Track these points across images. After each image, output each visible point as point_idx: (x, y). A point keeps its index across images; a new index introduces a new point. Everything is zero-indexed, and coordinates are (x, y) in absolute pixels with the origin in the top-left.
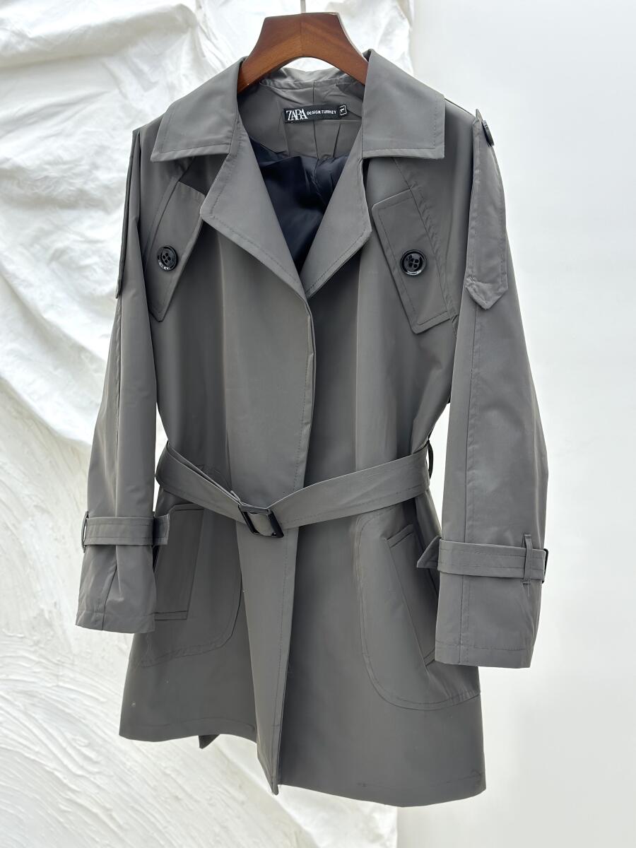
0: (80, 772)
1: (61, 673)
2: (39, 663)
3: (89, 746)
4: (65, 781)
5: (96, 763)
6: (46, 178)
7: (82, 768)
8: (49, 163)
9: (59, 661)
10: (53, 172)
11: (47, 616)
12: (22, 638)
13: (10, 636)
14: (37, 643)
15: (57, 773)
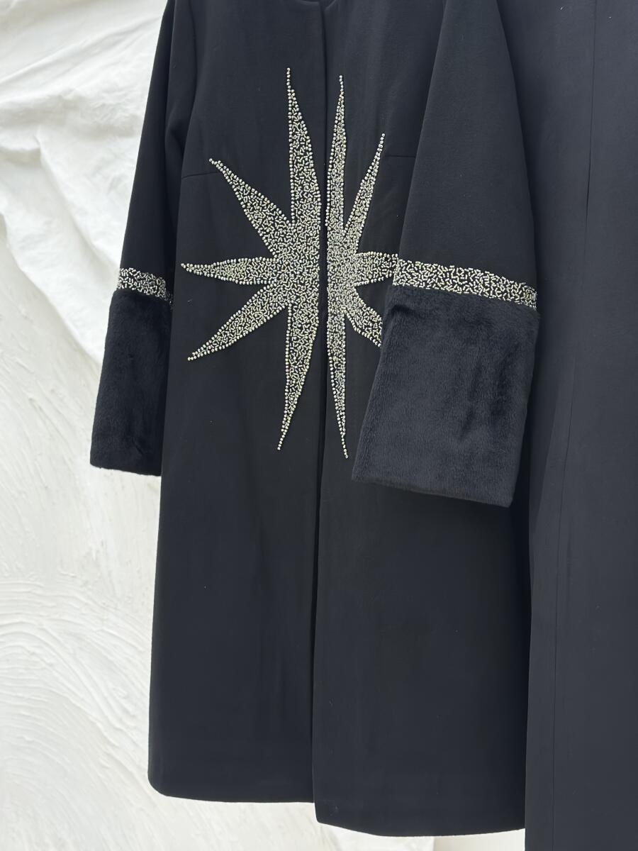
0: (118, 726)
1: (106, 617)
2: (86, 604)
3: (126, 698)
4: (105, 734)
5: (134, 717)
6: (104, 105)
7: (120, 720)
8: (107, 91)
9: (104, 604)
10: (110, 100)
11: (94, 555)
12: (73, 577)
13: (63, 575)
14: (86, 583)
15: (99, 725)
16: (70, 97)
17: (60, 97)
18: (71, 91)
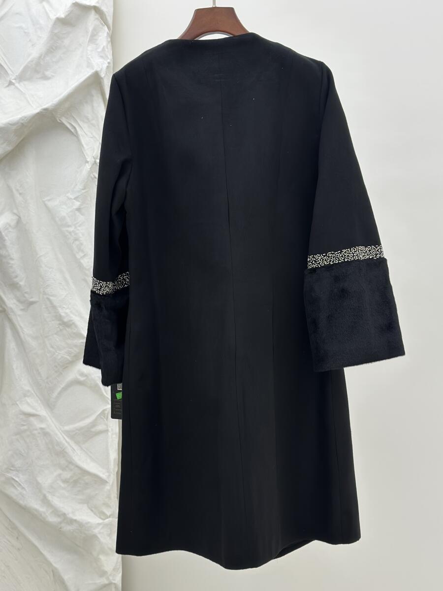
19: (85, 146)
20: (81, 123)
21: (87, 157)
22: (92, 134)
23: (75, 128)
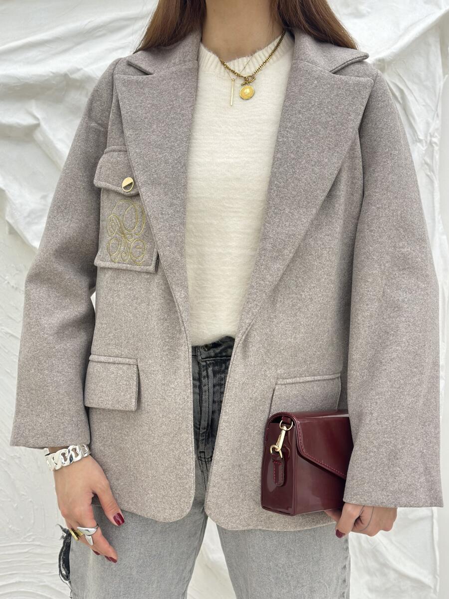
16: (76, 76)
17: (65, 76)
18: (79, 70)
19: (417, 118)
20: (409, 84)
21: (419, 133)
22: (424, 100)
23: (401, 91)
